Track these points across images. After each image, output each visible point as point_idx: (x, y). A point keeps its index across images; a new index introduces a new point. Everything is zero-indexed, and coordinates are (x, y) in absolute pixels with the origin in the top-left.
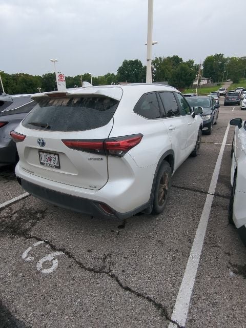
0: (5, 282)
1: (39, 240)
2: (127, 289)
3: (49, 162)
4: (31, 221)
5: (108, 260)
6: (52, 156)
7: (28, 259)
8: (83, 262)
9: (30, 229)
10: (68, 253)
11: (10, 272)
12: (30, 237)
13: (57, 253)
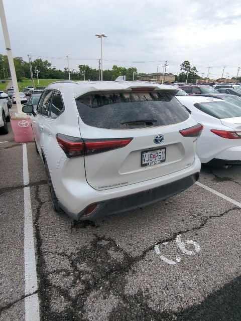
0: (204, 281)
1: (152, 248)
2: (222, 215)
3: (154, 160)
4: (111, 252)
5: (195, 215)
6: (158, 151)
7: (178, 260)
8: (194, 227)
9: (126, 254)
10: (181, 233)
11: (192, 276)
12: (143, 256)
13: (178, 239)
